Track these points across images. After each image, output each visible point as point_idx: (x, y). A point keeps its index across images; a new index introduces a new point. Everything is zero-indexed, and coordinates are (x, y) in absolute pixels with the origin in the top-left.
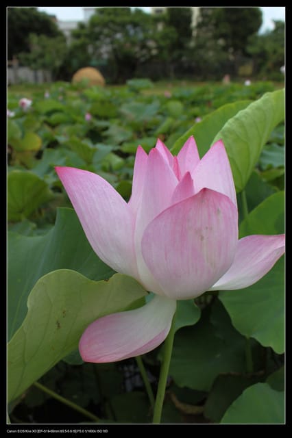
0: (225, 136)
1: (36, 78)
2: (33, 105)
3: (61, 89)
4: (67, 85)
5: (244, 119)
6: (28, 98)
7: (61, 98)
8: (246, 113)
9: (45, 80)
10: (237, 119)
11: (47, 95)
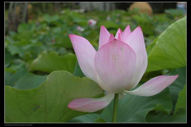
0: (169, 32)
1: (105, 7)
2: (97, 24)
3: (118, 14)
4: (123, 12)
5: (180, 24)
6: (94, 20)
7: (117, 21)
8: (182, 21)
9: (111, 9)
10: (176, 24)
11: (108, 18)
